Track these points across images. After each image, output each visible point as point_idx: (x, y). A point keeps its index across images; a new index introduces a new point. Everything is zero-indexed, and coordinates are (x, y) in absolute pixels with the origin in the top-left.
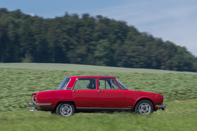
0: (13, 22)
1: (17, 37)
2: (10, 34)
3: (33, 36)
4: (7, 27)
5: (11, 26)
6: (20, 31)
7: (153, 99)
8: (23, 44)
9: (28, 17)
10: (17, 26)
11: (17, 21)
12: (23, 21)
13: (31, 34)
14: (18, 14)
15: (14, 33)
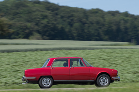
0: (123, 20)
1: (126, 29)
2: (122, 27)
3: (136, 28)
4: (119, 23)
5: (122, 22)
6: (128, 25)
7: (110, 73)
8: (130, 33)
9: (133, 16)
10: (126, 22)
11: (126, 18)
12: (130, 19)
13: (135, 27)
14: (126, 14)
15: (125, 26)
